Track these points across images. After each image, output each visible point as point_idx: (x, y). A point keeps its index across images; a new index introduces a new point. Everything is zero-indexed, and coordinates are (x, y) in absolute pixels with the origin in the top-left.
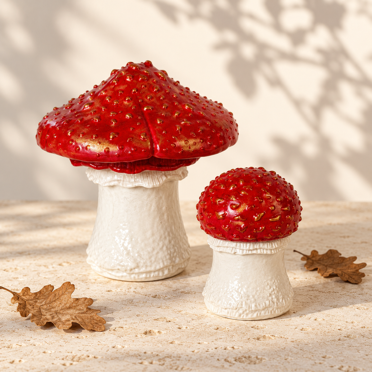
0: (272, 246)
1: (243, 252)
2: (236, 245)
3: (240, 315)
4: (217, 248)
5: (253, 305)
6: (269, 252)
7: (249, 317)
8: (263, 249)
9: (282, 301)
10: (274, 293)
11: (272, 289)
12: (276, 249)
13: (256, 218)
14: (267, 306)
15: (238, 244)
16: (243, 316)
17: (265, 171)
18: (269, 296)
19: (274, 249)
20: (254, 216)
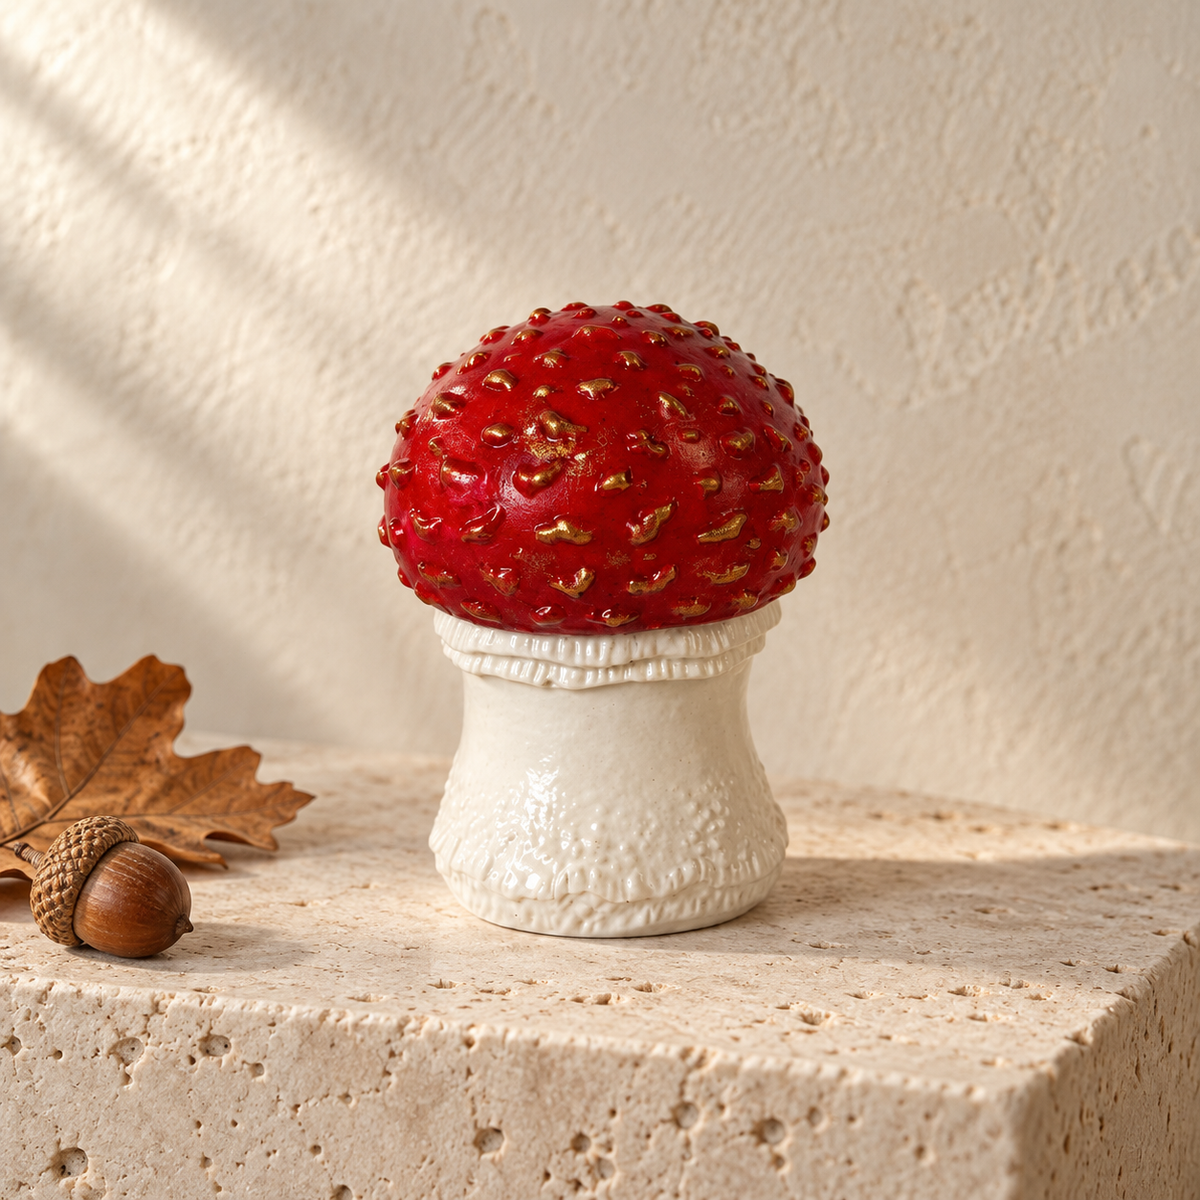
0: (707, 646)
1: (582, 679)
2: (554, 649)
3: (579, 923)
4: (470, 659)
5: (630, 884)
6: (693, 671)
7: (617, 925)
8: (669, 661)
9: (749, 859)
10: (717, 829)
11: (706, 814)
12: (722, 656)
13: (634, 529)
14: (687, 879)
15: (562, 644)
16: (593, 925)
17: (676, 319)
18: (697, 842)
19: (715, 658)
20: (628, 524)
